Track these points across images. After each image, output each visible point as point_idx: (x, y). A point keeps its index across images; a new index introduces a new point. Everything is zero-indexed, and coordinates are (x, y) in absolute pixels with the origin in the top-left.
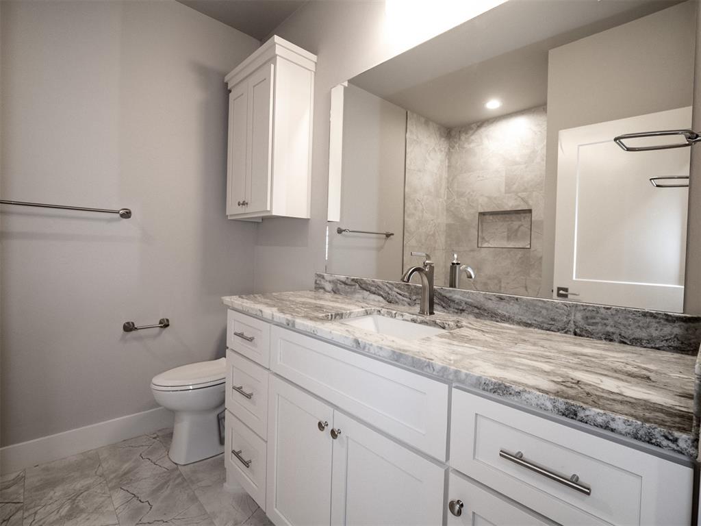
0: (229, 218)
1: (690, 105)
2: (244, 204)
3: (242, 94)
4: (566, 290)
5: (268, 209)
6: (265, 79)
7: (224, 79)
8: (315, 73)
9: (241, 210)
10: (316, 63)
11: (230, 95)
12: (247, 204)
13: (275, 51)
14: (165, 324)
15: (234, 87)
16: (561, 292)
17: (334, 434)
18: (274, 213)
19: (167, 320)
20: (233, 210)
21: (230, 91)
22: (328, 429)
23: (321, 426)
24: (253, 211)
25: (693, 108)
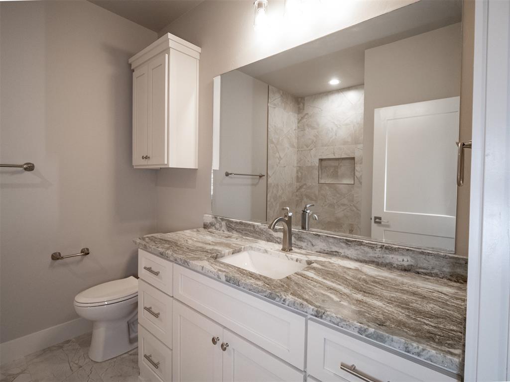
0: (135, 167)
1: (458, 96)
2: (147, 158)
3: (144, 74)
4: (380, 218)
5: (166, 163)
6: (161, 65)
7: (128, 62)
8: (199, 60)
9: (144, 162)
10: (200, 53)
11: (134, 73)
12: (149, 158)
13: (168, 45)
14: (85, 252)
15: (136, 67)
16: (377, 220)
17: (224, 347)
18: (171, 166)
19: (88, 249)
20: (138, 161)
21: (133, 71)
22: (219, 343)
23: (214, 341)
24: (153, 163)
25: (461, 98)
